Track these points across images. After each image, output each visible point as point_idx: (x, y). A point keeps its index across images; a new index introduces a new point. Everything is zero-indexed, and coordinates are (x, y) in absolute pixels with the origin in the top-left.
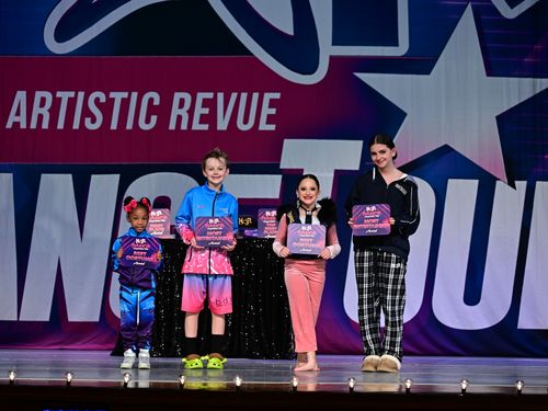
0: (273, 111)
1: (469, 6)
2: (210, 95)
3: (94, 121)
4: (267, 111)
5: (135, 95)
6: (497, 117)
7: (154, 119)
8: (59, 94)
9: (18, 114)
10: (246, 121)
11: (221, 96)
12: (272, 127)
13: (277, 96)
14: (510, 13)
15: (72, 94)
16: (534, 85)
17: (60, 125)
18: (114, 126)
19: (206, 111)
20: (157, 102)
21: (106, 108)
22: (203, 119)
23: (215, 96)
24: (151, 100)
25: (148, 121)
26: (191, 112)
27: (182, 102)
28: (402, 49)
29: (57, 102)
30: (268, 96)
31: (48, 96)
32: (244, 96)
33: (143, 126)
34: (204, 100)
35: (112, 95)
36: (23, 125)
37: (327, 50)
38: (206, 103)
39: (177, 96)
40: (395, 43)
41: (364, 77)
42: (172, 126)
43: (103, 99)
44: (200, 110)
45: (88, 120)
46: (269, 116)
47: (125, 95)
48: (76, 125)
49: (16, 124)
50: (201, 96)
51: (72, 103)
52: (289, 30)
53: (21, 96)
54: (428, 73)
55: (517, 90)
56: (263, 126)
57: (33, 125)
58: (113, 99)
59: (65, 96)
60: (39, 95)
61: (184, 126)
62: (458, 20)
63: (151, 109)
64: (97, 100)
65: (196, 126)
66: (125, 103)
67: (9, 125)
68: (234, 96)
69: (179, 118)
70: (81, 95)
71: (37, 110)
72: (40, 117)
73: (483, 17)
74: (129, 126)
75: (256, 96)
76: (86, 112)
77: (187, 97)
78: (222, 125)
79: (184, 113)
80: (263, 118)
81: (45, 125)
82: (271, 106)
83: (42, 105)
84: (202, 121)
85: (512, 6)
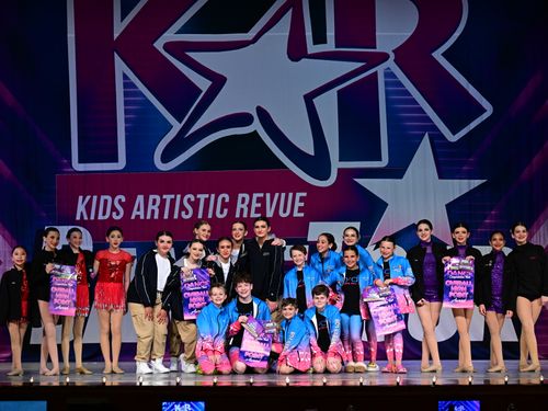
0: (302, 204)
1: (426, 136)
2: (261, 195)
3: (187, 213)
4: (298, 204)
5: (213, 196)
6: (447, 206)
7: (226, 211)
8: (164, 197)
9: (138, 210)
10: (285, 211)
11: (268, 195)
12: (302, 215)
13: (304, 194)
14: (453, 138)
15: (173, 196)
16: (470, 184)
17: (166, 217)
18: (200, 216)
19: (259, 205)
21: (195, 205)
22: (257, 210)
23: (265, 196)
24: (224, 199)
25: (222, 212)
26: (249, 206)
27: (243, 202)
28: (384, 162)
29: (163, 202)
30: (299, 195)
31: (158, 198)
32: (283, 195)
33: (219, 215)
34: (258, 198)
35: (198, 196)
36: (142, 217)
37: (336, 164)
38: (259, 200)
39: (241, 196)
40: (380, 159)
41: (361, 181)
42: (238, 216)
43: (193, 199)
44: (255, 205)
45: (183, 213)
46: (300, 208)
47: (207, 196)
48: (176, 216)
49: (138, 216)
50: (255, 196)
51: (173, 202)
52: (310, 151)
53: (140, 198)
54: (401, 177)
55: (460, 187)
56: (296, 214)
57: (149, 217)
58: (199, 199)
59: (168, 197)
60: (151, 197)
61: (245, 215)
62: (420, 143)
63: (224, 205)
64: (189, 200)
65: (253, 215)
66: (207, 201)
67: (133, 217)
68: (277, 195)
69: (242, 210)
70: (179, 196)
71: (150, 207)
72: (153, 211)
73: (435, 141)
75: (291, 195)
76: (182, 208)
77: (247, 196)
78: (270, 214)
79: (245, 207)
80: (296, 209)
81: (156, 217)
82: (300, 201)
83: (154, 203)
84: (257, 212)
85: (454, 133)
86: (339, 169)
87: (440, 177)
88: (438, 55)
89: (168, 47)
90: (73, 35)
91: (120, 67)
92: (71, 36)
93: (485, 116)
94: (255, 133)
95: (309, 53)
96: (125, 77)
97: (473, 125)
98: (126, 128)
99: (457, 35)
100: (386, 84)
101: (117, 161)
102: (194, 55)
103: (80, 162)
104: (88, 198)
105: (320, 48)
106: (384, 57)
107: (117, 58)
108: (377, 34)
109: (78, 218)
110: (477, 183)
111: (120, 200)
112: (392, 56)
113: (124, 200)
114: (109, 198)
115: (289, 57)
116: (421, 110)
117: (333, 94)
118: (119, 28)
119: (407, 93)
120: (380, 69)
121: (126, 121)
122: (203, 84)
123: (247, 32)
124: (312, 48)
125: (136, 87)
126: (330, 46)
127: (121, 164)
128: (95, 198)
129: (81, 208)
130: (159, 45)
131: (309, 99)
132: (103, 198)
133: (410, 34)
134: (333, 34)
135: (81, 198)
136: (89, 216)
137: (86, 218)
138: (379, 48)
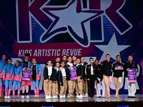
0: (80, 52)
1: (114, 33)
2: (69, 50)
3: (49, 54)
4: (79, 52)
5: (56, 50)
6: (120, 52)
7: (59, 54)
8: (43, 50)
9: (36, 54)
10: (76, 54)
11: (71, 50)
12: (80, 55)
13: (81, 49)
14: (121, 34)
16: (126, 46)
17: (43, 55)
18: (52, 55)
19: (69, 52)
20: (60, 51)
21: (51, 52)
24: (59, 51)
25: (58, 54)
26: (66, 53)
27: (64, 51)
28: (103, 41)
29: (42, 51)
30: (79, 49)
32: (75, 49)
36: (37, 56)
37: (90, 41)
38: (68, 51)
39: (63, 50)
40: (101, 39)
41: (96, 46)
43: (50, 51)
44: (67, 52)
45: (48, 54)
46: (80, 53)
47: (54, 50)
48: (46, 55)
49: (35, 55)
50: (68, 50)
51: (45, 51)
52: (83, 38)
53: (36, 51)
54: (108, 45)
55: (123, 47)
56: (79, 55)
57: (38, 56)
58: (52, 51)
59: (44, 50)
60: (39, 50)
62: (112, 36)
63: (59, 52)
64: (49, 51)
66: (54, 51)
67: (34, 56)
68: (73, 49)
69: (64, 54)
70: (47, 50)
72: (39, 54)
73: (117, 35)
74: (55, 55)
75: (77, 49)
76: (48, 53)
77: (65, 50)
78: (72, 55)
80: (79, 53)
81: (40, 56)
82: (80, 51)
83: (40, 52)
84: (68, 54)
85: (122, 33)
86: (90, 43)
87: (118, 45)
88: (117, 11)
89: (44, 9)
90: (18, 6)
91: (30, 15)
92: (17, 6)
93: (130, 28)
94: (67, 33)
95: (82, 10)
96: (32, 17)
97: (127, 30)
98: (32, 31)
99: (123, 6)
100: (103, 19)
101: (29, 40)
102: (50, 11)
103: (19, 41)
104: (22, 50)
105: (85, 9)
106: (103, 12)
107: (30, 12)
108: (101, 5)
109: (19, 56)
110: (128, 46)
111: (30, 51)
112: (105, 12)
113: (31, 51)
114: (27, 50)
115: (77, 12)
116: (113, 26)
117: (89, 22)
118: (30, 4)
119: (109, 22)
120: (102, 15)
121: (32, 29)
122: (53, 19)
123: (65, 5)
124: (83, 9)
125: (35, 20)
126: (88, 9)
127: (31, 41)
128: (24, 50)
129: (20, 53)
130: (41, 9)
131: (82, 23)
132: (26, 50)
133: (110, 6)
134: (89, 5)
135: (20, 50)
136: (22, 55)
137: (21, 56)
138: (101, 10)
